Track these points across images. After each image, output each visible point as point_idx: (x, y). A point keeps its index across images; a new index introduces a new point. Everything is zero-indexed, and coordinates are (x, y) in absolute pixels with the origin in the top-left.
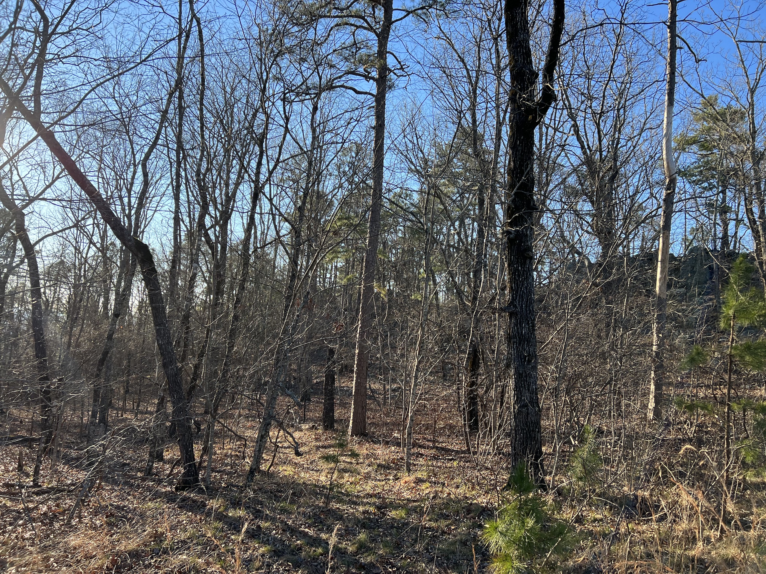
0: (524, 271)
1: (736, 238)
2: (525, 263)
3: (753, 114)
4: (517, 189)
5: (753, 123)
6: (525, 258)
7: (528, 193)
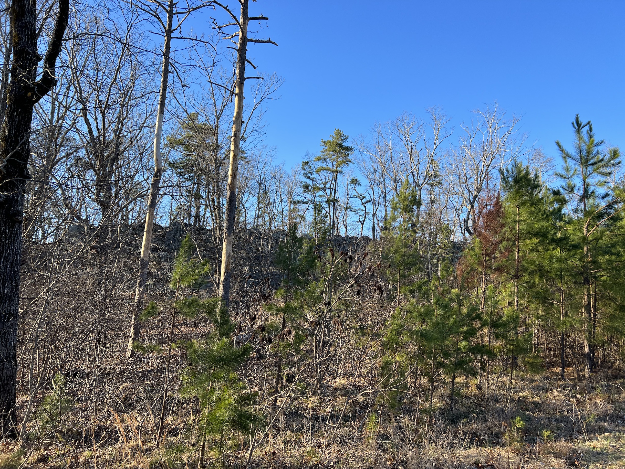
0: (11, 233)
1: (204, 218)
2: (13, 227)
3: (217, 133)
4: (10, 157)
5: (217, 140)
6: (14, 222)
7: (22, 162)
